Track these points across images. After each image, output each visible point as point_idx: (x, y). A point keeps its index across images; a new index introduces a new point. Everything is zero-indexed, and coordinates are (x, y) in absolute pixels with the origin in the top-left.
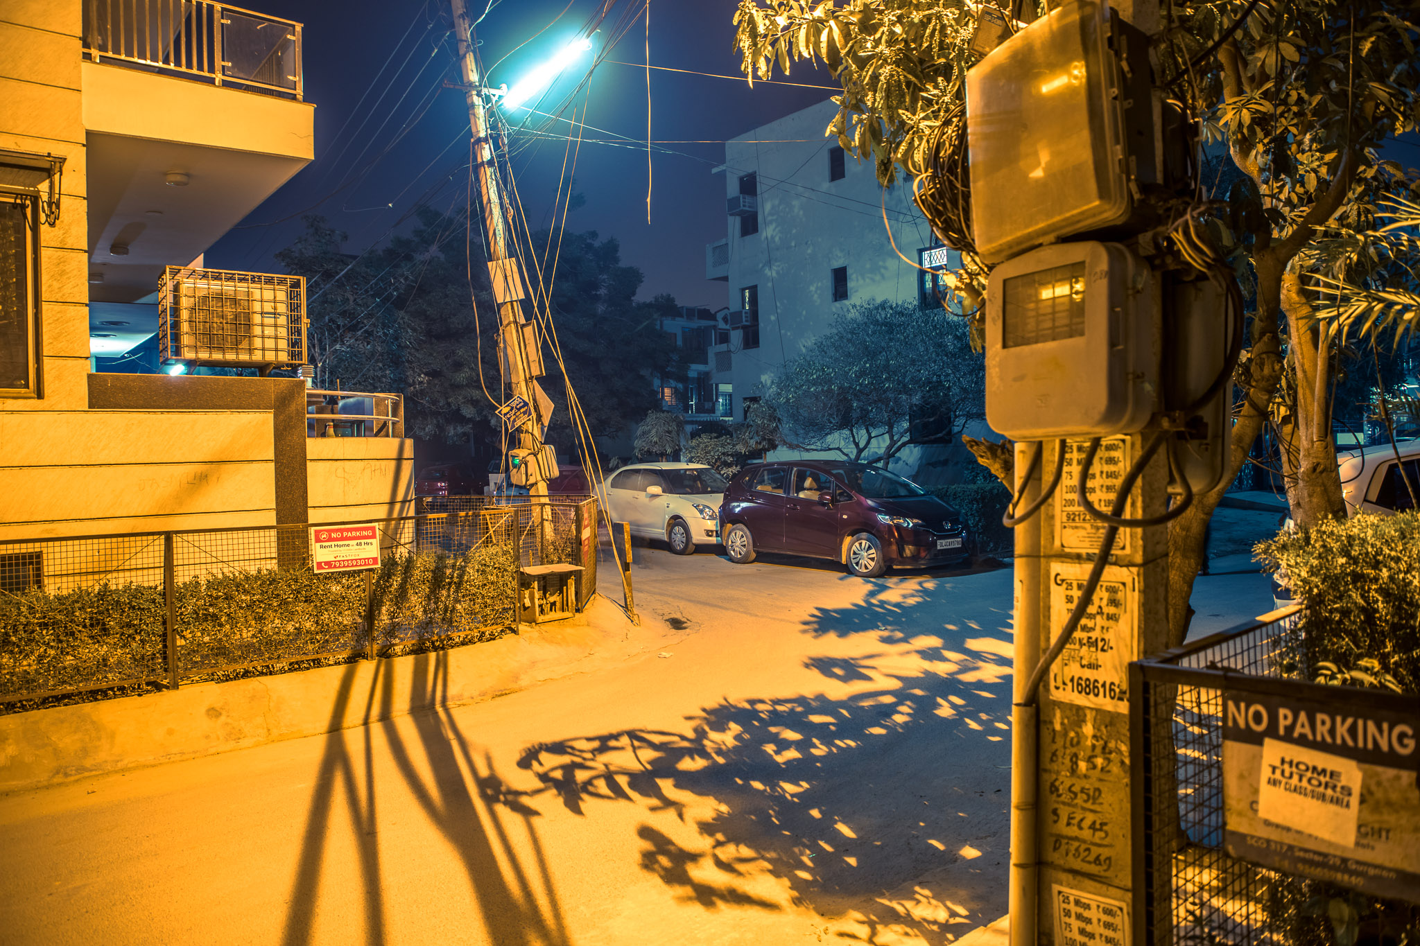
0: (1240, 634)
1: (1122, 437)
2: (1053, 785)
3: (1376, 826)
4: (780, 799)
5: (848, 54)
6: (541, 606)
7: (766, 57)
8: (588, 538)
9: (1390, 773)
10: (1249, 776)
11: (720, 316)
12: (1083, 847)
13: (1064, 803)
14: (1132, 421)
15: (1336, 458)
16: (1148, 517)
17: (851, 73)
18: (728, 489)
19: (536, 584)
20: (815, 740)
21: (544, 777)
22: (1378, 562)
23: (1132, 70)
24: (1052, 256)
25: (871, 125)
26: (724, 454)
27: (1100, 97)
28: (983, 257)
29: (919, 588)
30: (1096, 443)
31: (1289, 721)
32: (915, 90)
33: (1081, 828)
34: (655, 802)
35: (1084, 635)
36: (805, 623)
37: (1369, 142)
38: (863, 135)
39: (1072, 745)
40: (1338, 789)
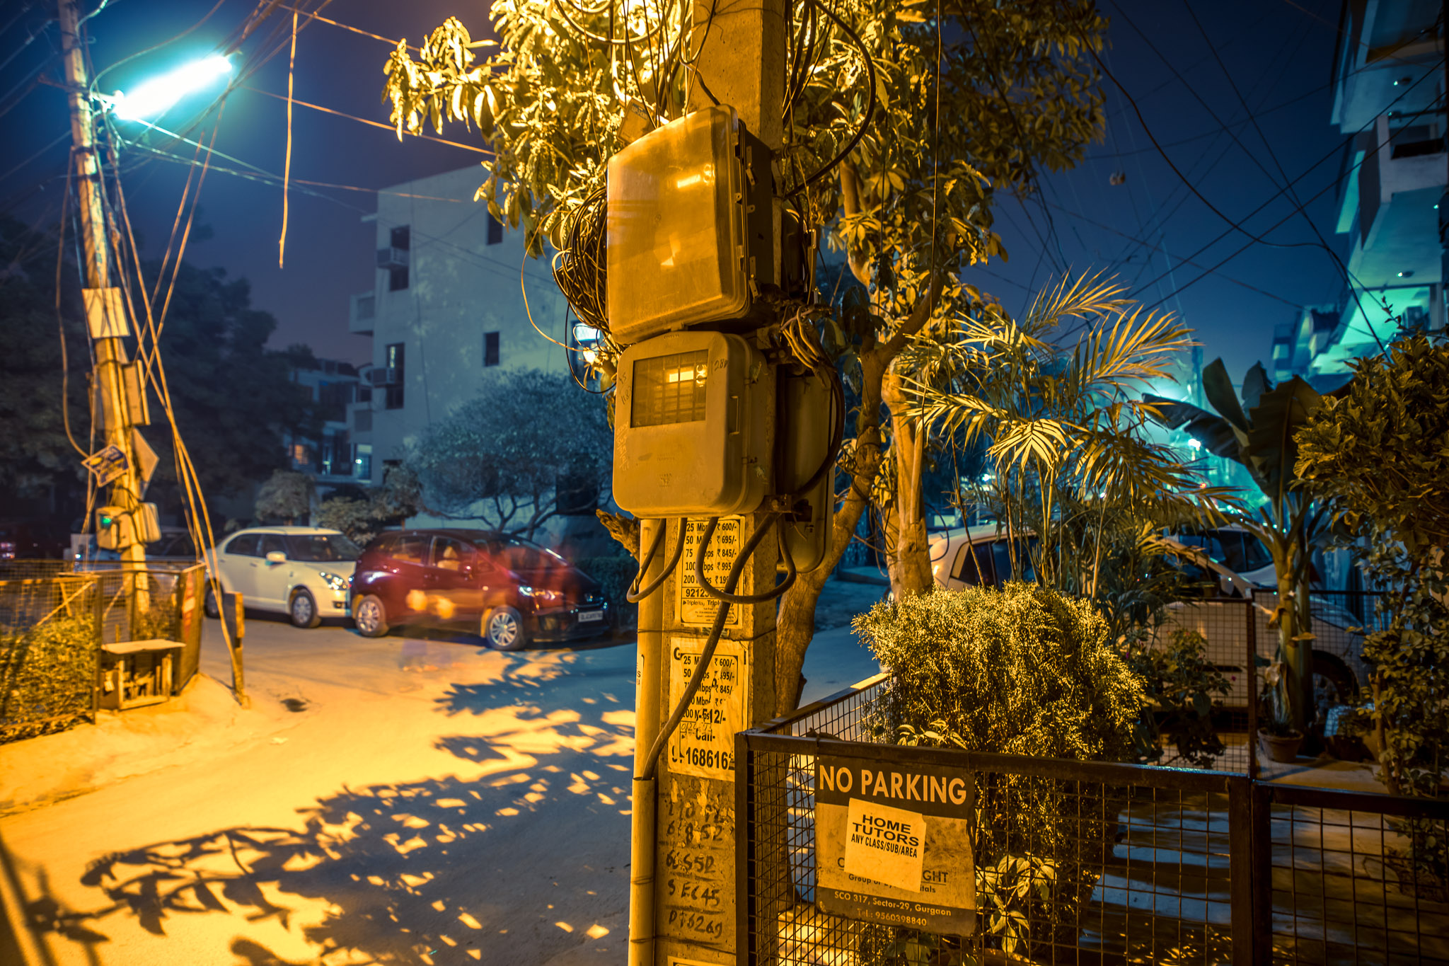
0: (836, 702)
1: (738, 517)
2: (669, 856)
3: (937, 870)
4: (401, 895)
5: (501, 122)
6: (126, 690)
7: (417, 111)
8: (191, 611)
9: (948, 821)
10: (837, 836)
11: (363, 372)
12: (697, 915)
13: (679, 874)
14: (746, 502)
15: (927, 539)
16: (759, 593)
17: (504, 142)
18: (361, 558)
19: (121, 665)
20: (442, 827)
21: (116, 894)
22: (949, 633)
23: (755, 178)
24: (678, 342)
25: (521, 195)
26: (358, 519)
27: (727, 200)
28: (616, 337)
29: (558, 661)
30: (714, 521)
31: (869, 782)
32: (566, 167)
33: (695, 898)
34: (254, 910)
35: (700, 707)
36: (439, 701)
37: (953, 267)
38: (512, 204)
39: (687, 816)
40: (908, 840)
